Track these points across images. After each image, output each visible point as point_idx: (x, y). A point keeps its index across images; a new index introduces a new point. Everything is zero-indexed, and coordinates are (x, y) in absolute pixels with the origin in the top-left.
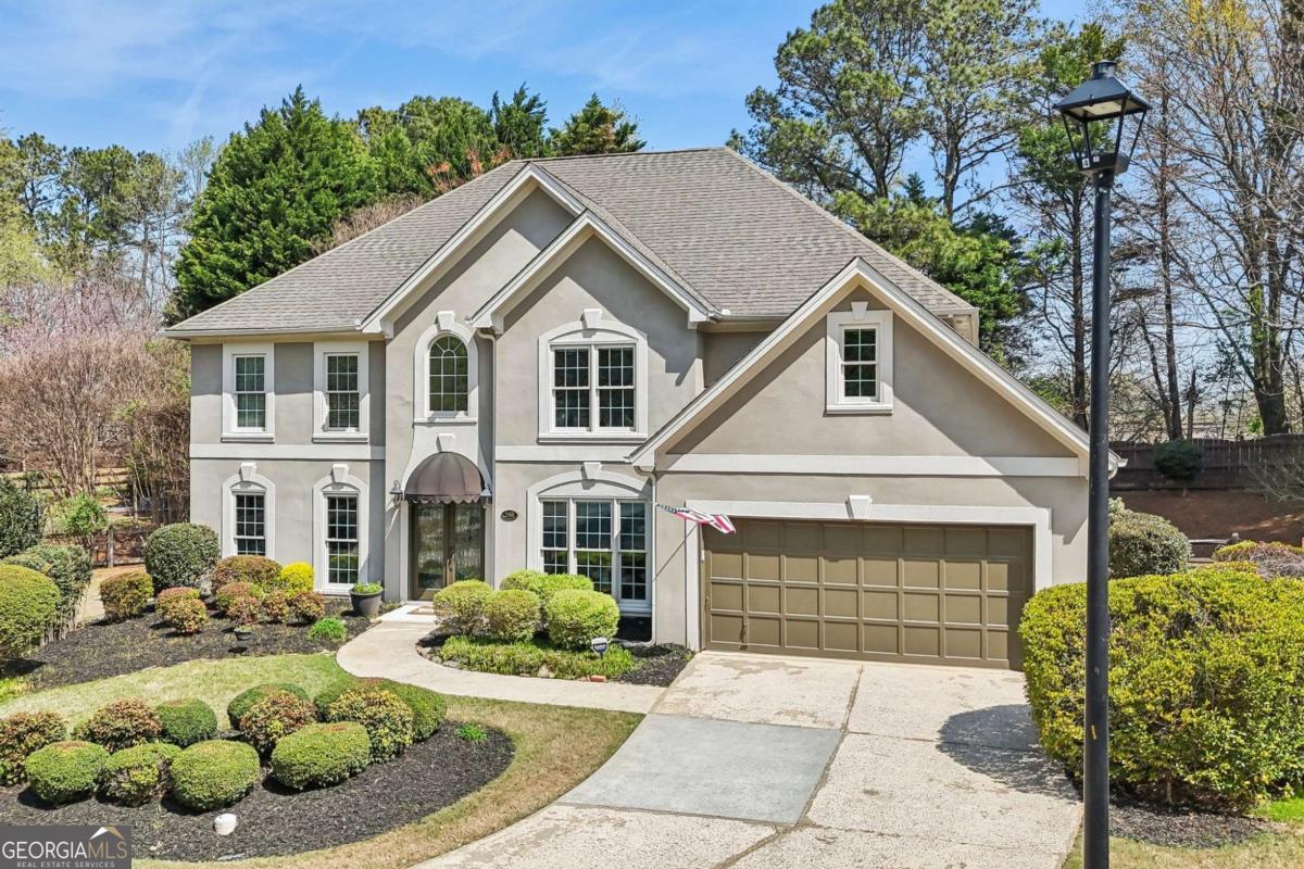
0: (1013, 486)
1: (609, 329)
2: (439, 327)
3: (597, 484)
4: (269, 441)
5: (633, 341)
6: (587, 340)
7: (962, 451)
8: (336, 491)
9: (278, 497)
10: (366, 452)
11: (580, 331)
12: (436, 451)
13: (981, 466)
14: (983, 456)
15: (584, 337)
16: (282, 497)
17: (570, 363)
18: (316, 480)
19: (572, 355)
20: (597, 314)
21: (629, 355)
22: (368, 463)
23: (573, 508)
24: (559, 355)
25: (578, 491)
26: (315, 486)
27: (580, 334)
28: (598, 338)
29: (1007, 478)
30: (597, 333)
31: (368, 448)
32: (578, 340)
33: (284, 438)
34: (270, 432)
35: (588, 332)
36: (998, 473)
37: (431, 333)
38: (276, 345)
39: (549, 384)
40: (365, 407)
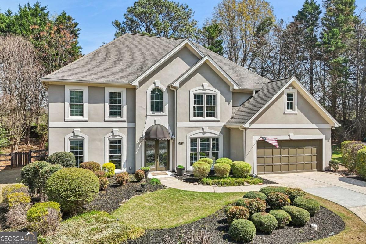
0: (319, 130)
1: (210, 89)
2: (155, 85)
3: (206, 133)
4: (86, 121)
5: (216, 93)
6: (204, 92)
7: (311, 123)
8: (113, 138)
9: (89, 141)
10: (126, 125)
11: (201, 89)
12: (154, 124)
13: (314, 126)
14: (315, 124)
15: (203, 91)
16: (91, 141)
17: (198, 98)
18: (105, 135)
19: (199, 96)
20: (207, 85)
21: (215, 97)
22: (127, 128)
23: (199, 141)
24: (195, 96)
25: (201, 135)
26: (105, 136)
27: (202, 90)
28: (206, 92)
29: (318, 129)
30: (206, 90)
31: (127, 123)
32: (201, 92)
33: (91, 120)
34: (86, 118)
35: (204, 90)
36: (317, 127)
37: (152, 87)
38: (89, 87)
39: (192, 104)
40: (124, 110)
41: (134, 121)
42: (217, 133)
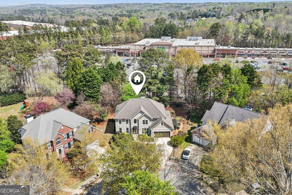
0: (169, 130)
3: (146, 128)
7: (167, 128)
12: (135, 126)
20: (145, 118)
21: (147, 120)
22: (129, 126)
24: (143, 120)
26: (125, 128)
33: (123, 125)
37: (134, 119)
39: (142, 122)
40: (129, 123)
41: (131, 125)
42: (148, 127)
